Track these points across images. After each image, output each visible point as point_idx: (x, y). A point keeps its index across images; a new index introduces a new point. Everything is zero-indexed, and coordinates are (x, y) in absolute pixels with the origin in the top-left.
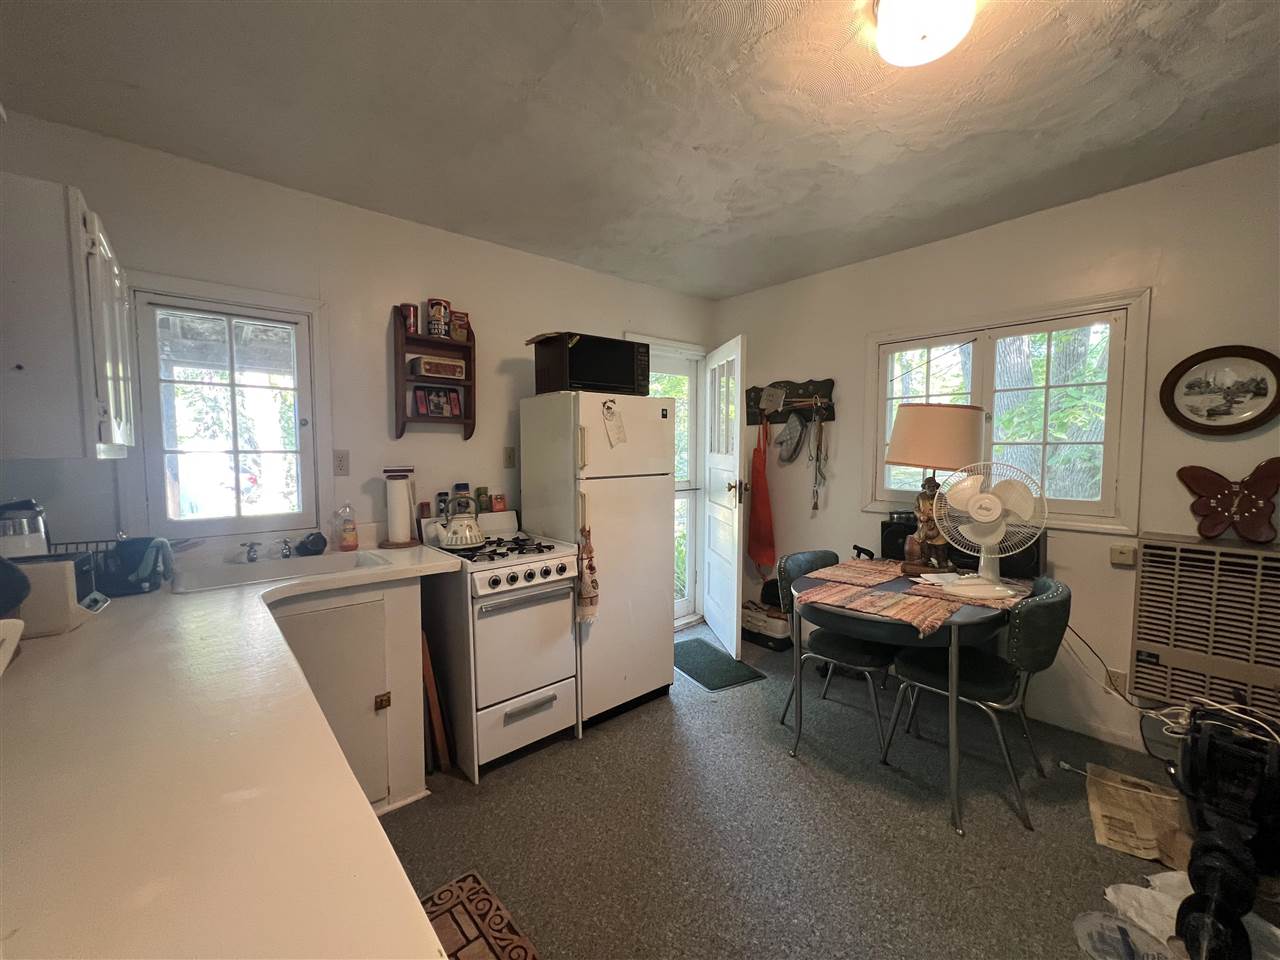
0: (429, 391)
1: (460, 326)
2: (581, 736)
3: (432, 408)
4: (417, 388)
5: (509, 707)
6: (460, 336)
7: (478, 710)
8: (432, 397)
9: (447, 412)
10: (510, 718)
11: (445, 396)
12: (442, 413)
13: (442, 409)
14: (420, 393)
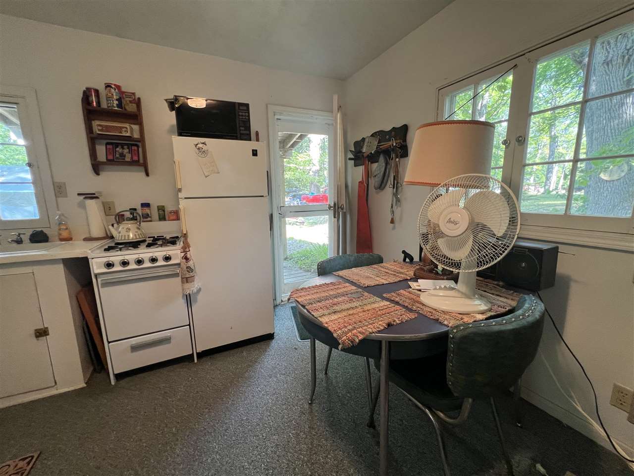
0: (117, 145)
1: (131, 102)
2: (196, 361)
3: (117, 155)
4: (107, 144)
5: (134, 341)
6: (131, 108)
7: (109, 342)
8: (117, 149)
9: (128, 158)
10: (134, 348)
11: (128, 148)
12: (124, 159)
13: (125, 156)
14: (109, 147)
